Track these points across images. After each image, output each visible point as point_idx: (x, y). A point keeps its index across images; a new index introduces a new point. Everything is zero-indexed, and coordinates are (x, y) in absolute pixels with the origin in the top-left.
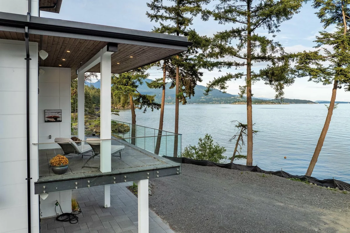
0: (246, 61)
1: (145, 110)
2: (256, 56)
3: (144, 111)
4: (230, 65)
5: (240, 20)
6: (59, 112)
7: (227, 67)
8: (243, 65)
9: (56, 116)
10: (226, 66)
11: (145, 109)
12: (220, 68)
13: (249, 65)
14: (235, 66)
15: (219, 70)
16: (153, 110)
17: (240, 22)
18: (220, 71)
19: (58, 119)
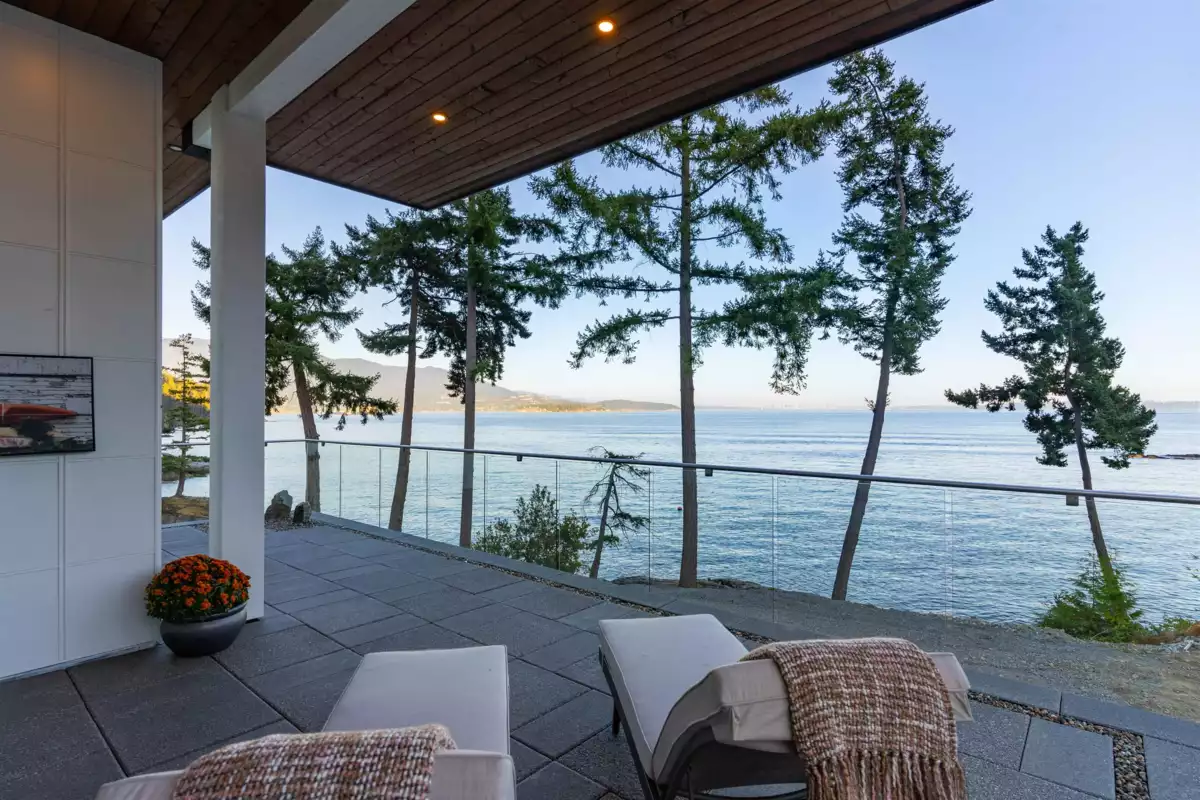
0: (676, 280)
1: (343, 421)
2: (702, 267)
3: (340, 423)
4: (629, 287)
5: (665, 162)
6: (73, 377)
7: (621, 294)
8: (667, 289)
9: (36, 402)
10: (620, 291)
11: (343, 417)
12: (602, 294)
13: (685, 290)
14: (643, 292)
15: (600, 300)
16: (365, 421)
17: (663, 168)
18: (603, 303)
19: (59, 432)
